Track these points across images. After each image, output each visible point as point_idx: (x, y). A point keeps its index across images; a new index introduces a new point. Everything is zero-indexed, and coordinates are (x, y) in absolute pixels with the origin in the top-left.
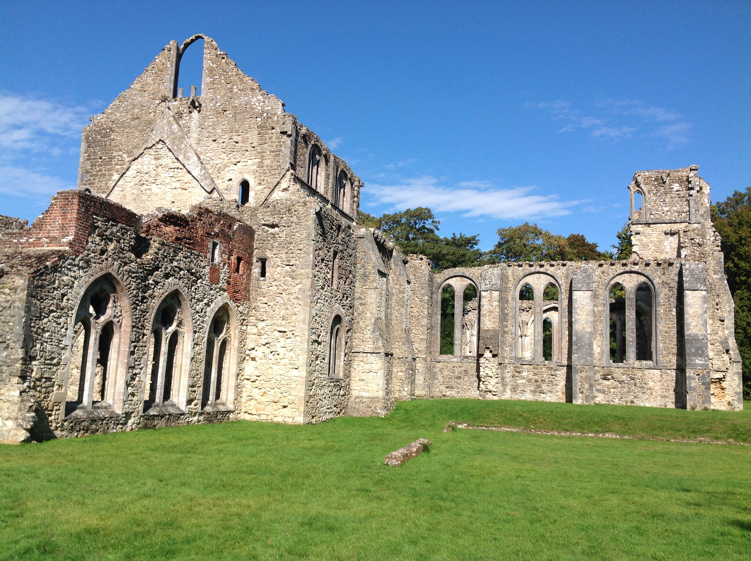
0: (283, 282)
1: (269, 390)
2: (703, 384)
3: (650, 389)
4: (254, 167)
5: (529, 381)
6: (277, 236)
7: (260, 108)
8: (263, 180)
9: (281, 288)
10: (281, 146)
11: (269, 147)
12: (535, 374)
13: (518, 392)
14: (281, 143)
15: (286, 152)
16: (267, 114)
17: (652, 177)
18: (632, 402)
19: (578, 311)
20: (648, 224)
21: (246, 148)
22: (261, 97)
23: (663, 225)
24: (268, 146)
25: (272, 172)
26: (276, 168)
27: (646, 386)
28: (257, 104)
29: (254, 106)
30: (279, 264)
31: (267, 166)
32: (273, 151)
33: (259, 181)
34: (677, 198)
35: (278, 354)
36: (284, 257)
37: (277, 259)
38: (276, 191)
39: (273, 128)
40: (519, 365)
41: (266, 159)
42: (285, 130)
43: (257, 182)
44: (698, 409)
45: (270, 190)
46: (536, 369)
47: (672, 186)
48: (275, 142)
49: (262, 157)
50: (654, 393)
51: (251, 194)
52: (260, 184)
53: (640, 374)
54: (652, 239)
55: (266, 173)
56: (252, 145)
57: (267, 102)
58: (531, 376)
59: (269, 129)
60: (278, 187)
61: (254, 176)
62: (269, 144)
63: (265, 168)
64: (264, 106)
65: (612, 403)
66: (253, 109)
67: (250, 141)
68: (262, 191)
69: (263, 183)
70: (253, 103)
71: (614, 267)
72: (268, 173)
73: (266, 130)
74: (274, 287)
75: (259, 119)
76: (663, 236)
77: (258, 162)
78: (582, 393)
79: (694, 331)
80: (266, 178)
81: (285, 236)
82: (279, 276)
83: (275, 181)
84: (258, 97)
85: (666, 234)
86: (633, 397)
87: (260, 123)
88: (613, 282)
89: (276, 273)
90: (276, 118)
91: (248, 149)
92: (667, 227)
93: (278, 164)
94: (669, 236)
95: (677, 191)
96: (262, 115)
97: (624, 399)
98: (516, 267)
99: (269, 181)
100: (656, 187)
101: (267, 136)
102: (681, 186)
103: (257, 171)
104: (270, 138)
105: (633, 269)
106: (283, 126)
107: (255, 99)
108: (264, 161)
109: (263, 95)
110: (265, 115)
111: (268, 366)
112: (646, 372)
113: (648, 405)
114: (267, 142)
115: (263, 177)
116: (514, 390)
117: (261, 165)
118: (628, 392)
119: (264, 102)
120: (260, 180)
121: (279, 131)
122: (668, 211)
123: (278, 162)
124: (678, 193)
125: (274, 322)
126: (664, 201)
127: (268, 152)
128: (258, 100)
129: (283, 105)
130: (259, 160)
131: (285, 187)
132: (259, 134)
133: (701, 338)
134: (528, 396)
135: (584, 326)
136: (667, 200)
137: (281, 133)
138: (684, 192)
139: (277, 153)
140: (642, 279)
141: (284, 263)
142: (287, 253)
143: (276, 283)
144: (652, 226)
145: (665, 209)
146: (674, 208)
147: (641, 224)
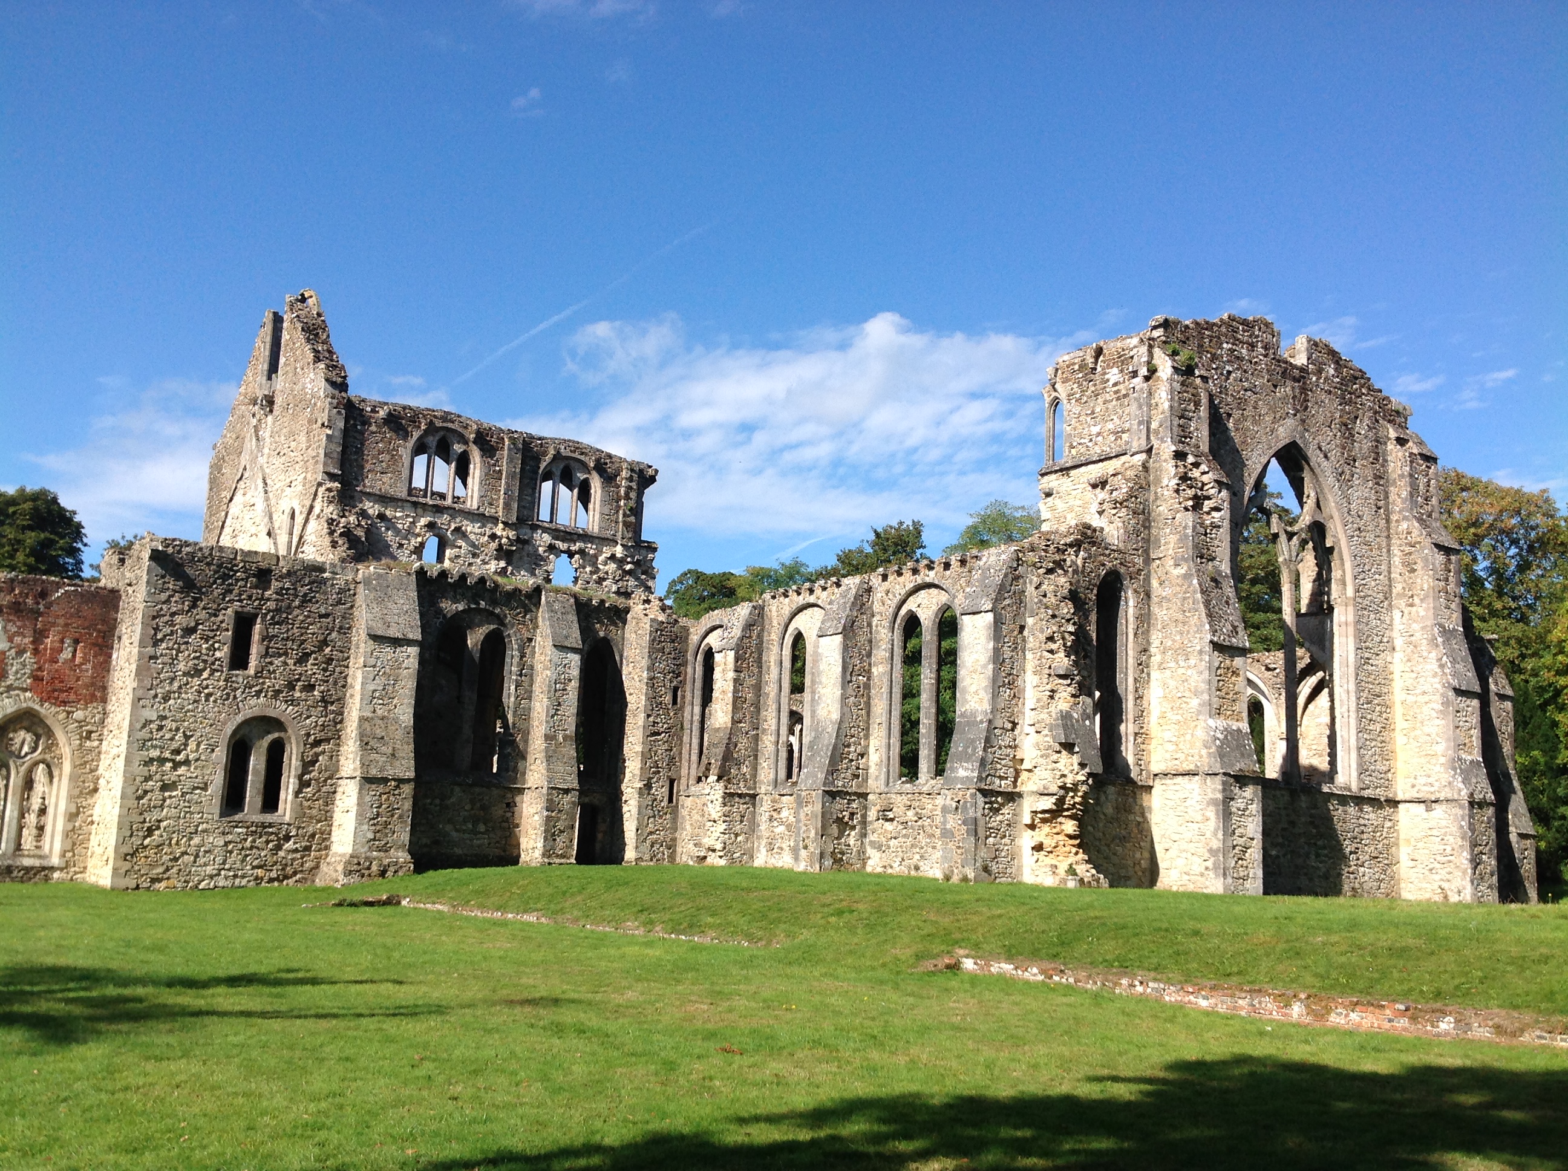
2: (964, 823)
13: (775, 851)
17: (1074, 364)
19: (824, 678)
20: (1065, 470)
22: (313, 373)
23: (1089, 467)
29: (307, 391)
34: (1114, 402)
44: (955, 879)
54: (1071, 503)
65: (890, 871)
70: (307, 386)
71: (901, 579)
76: (1090, 494)
78: (806, 847)
79: (973, 705)
84: (311, 375)
85: (1094, 486)
86: (917, 857)
88: (903, 611)
92: (1094, 472)
94: (1098, 490)
95: (1115, 385)
97: (906, 862)
100: (1080, 385)
101: (312, 435)
102: (1121, 371)
105: (928, 580)
109: (314, 369)
116: (770, 847)
118: (913, 846)
122: (1099, 434)
124: (1116, 388)
126: (1093, 413)
132: (307, 434)
133: (978, 719)
134: (786, 860)
136: (1098, 410)
138: (1126, 384)
144: (1072, 473)
145: (1095, 430)
146: (1110, 426)
147: (1056, 472)
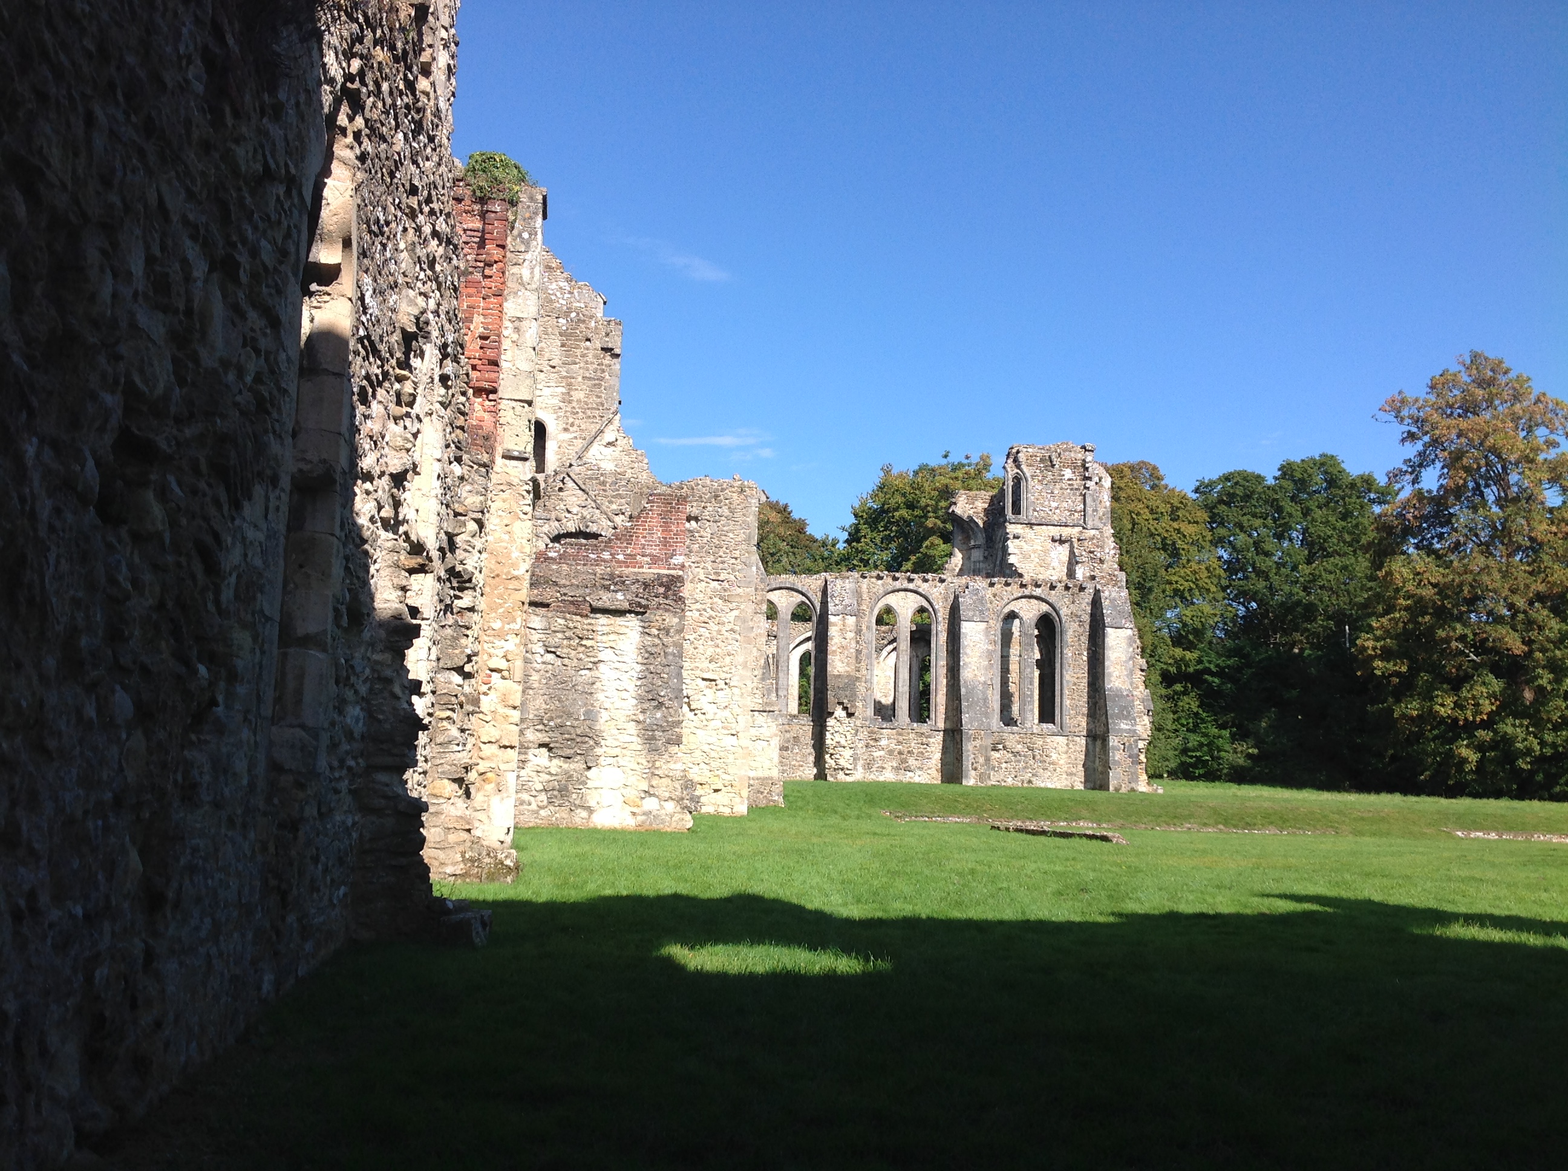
0: (709, 605)
1: (691, 765)
2: (1129, 757)
3: (1053, 764)
4: (556, 401)
5: (891, 752)
6: (697, 534)
7: (564, 302)
8: (572, 425)
9: (705, 613)
10: (603, 371)
11: (581, 371)
12: (899, 743)
13: (874, 769)
14: (604, 367)
15: (612, 382)
16: (578, 314)
17: (1036, 456)
18: (1030, 782)
19: (968, 651)
20: (1031, 525)
21: (541, 367)
22: (566, 284)
23: (1049, 527)
24: (580, 368)
25: (589, 412)
26: (595, 406)
27: (1048, 760)
28: (558, 294)
29: (553, 297)
30: (702, 577)
31: (579, 401)
32: (590, 379)
33: (564, 425)
34: (1068, 491)
35: (704, 714)
36: (710, 568)
37: (697, 569)
38: (595, 444)
39: (588, 340)
40: (876, 729)
41: (577, 390)
42: (610, 346)
43: (561, 427)
44: (1123, 790)
45: (585, 443)
46: (900, 734)
47: (1063, 473)
48: (592, 363)
49: (570, 384)
50: (1058, 769)
51: (551, 447)
52: (566, 430)
53: (1041, 743)
54: (1036, 547)
55: (577, 412)
56: (551, 363)
57: (576, 294)
58: (893, 745)
59: (581, 341)
60: (598, 438)
61: (555, 416)
62: (582, 365)
63: (574, 404)
64: (572, 300)
65: (1003, 784)
66: (551, 301)
67: (547, 355)
68: (570, 443)
69: (571, 429)
70: (551, 292)
71: (1009, 588)
72: (581, 414)
73: (576, 340)
74: (694, 611)
75: (562, 321)
76: (1049, 544)
77: (563, 394)
78: (975, 769)
79: (1117, 684)
80: (577, 422)
81: (709, 536)
82: (702, 595)
83: (594, 428)
84: (562, 284)
85: (1054, 540)
86: (1030, 775)
87: (564, 328)
88: (1006, 610)
89: (698, 591)
90: (593, 324)
91: (544, 369)
92: (1055, 531)
93: (599, 400)
94: (1057, 544)
95: (1069, 480)
96: (567, 314)
97: (1019, 778)
98: (874, 580)
99: (583, 427)
100: (1042, 472)
101: (578, 352)
102: (1074, 472)
103: (560, 408)
104: (583, 356)
105: (1034, 593)
106: (607, 339)
107: (554, 286)
108: (572, 393)
109: (569, 280)
110: (573, 315)
111: (689, 730)
112: (1049, 739)
113: (1050, 786)
114: (578, 361)
115: (571, 420)
116: (868, 766)
117: (567, 399)
118: (1025, 768)
119: (570, 293)
120: (567, 424)
121: (599, 346)
122: (1057, 508)
123: (598, 397)
124: (1070, 482)
125: (697, 664)
126: (1052, 493)
127: (580, 379)
128: (561, 288)
129: (605, 303)
130: (564, 390)
131: (611, 441)
132: (563, 346)
133: (1125, 693)
134: (888, 776)
135: (976, 672)
136: (1056, 492)
137: (602, 349)
138: (1078, 482)
139: (596, 382)
140: (1045, 608)
141: (710, 577)
142: (714, 562)
143: (698, 606)
144: (1035, 527)
145: (1054, 504)
146: (1065, 505)
147: (1022, 524)
